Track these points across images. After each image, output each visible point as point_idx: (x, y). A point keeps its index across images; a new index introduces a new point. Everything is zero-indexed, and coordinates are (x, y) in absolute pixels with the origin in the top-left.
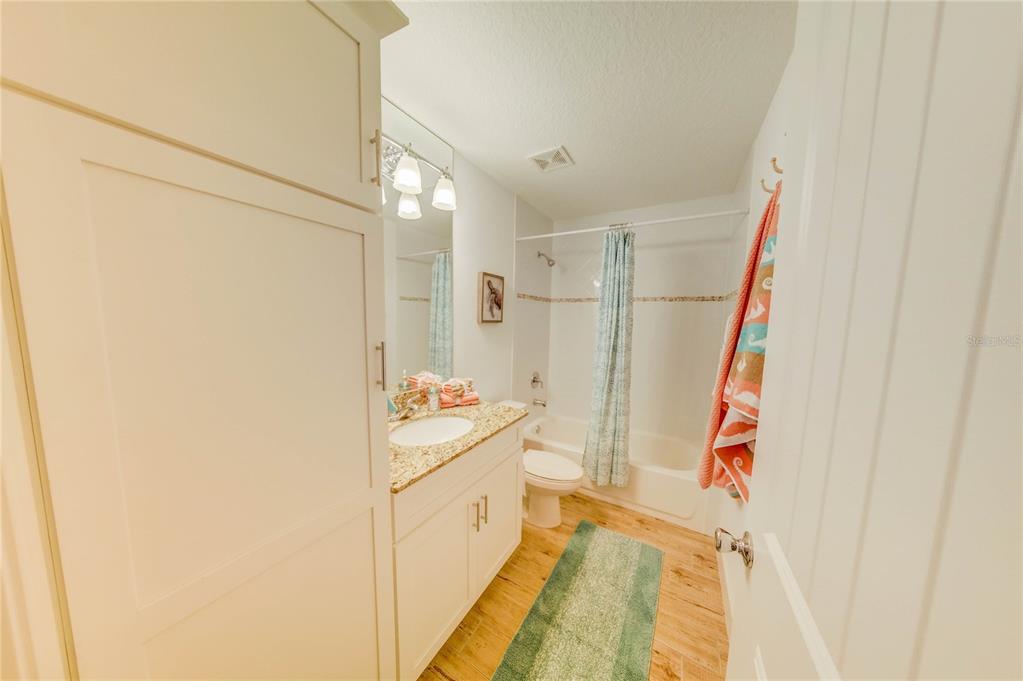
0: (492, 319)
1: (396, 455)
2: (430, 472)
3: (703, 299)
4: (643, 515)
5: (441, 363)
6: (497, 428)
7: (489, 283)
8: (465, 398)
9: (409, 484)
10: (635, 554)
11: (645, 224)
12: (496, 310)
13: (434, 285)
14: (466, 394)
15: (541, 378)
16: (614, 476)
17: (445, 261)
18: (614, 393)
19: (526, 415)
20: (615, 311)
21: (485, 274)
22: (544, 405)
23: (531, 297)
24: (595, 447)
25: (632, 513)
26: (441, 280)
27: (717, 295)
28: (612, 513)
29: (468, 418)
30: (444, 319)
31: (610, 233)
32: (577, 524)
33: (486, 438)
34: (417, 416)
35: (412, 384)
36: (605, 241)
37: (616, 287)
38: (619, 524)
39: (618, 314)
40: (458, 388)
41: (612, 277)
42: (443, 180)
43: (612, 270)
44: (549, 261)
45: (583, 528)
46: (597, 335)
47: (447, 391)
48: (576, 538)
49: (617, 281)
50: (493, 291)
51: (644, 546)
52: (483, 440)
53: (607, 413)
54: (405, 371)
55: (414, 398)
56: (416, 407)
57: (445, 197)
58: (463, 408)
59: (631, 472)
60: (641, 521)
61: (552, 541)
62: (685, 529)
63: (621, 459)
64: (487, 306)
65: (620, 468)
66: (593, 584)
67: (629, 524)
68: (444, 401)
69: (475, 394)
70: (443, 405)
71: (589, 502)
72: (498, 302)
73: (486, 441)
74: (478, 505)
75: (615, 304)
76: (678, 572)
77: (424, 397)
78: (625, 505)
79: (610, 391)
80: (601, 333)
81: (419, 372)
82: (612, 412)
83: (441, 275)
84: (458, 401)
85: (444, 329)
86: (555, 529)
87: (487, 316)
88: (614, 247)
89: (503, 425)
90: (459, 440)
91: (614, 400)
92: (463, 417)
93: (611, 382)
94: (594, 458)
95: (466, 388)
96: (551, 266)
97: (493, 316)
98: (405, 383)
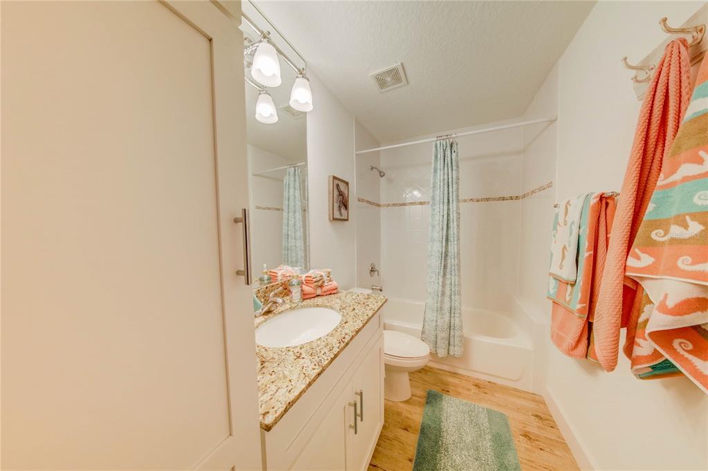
0: (340, 217)
1: (263, 362)
2: (310, 384)
3: (503, 199)
4: (478, 379)
5: (294, 260)
6: (366, 318)
7: (338, 185)
8: (325, 289)
9: (286, 411)
10: (484, 420)
11: (463, 136)
12: (343, 210)
13: (286, 194)
14: (326, 284)
15: (377, 268)
16: (451, 348)
17: (295, 175)
18: (448, 276)
19: (386, 301)
20: (446, 207)
21: (335, 178)
22: (381, 290)
23: (368, 201)
24: (434, 323)
25: (467, 379)
26: (292, 190)
27: (514, 195)
28: (451, 380)
29: (332, 308)
30: (295, 222)
31: (438, 142)
32: (425, 394)
33: (359, 330)
34: (280, 309)
35: (272, 278)
36: (434, 149)
37: (446, 187)
38: (460, 390)
39: (448, 209)
40: (318, 279)
41: (442, 178)
42: (300, 80)
43: (442, 172)
44: (380, 172)
45: (432, 399)
46: (430, 228)
47: (308, 282)
48: (428, 409)
49: (446, 182)
50: (341, 194)
51: (489, 411)
52: (357, 332)
53: (443, 294)
54: (265, 265)
55: (276, 291)
56: (280, 300)
57: (302, 97)
58: (325, 298)
59: (465, 343)
60: (477, 386)
61: (408, 415)
62: (516, 390)
63: (457, 333)
64: (336, 205)
65: (457, 341)
66: (458, 460)
67: (469, 390)
68: (306, 292)
69: (334, 284)
70: (305, 296)
71: (429, 371)
72: (344, 204)
73: (360, 333)
74: (355, 405)
75: (446, 201)
76: (526, 435)
77: (286, 290)
78: (460, 371)
79: (445, 274)
80: (433, 226)
81: (279, 265)
82: (448, 292)
83: (292, 186)
84: (319, 292)
85: (295, 231)
86: (407, 402)
87: (337, 215)
88: (442, 154)
89: (370, 313)
90: (332, 335)
91: (448, 282)
92: (326, 307)
93: (445, 267)
94: (433, 333)
95: (325, 278)
96: (382, 176)
97: (341, 215)
98: (266, 277)
